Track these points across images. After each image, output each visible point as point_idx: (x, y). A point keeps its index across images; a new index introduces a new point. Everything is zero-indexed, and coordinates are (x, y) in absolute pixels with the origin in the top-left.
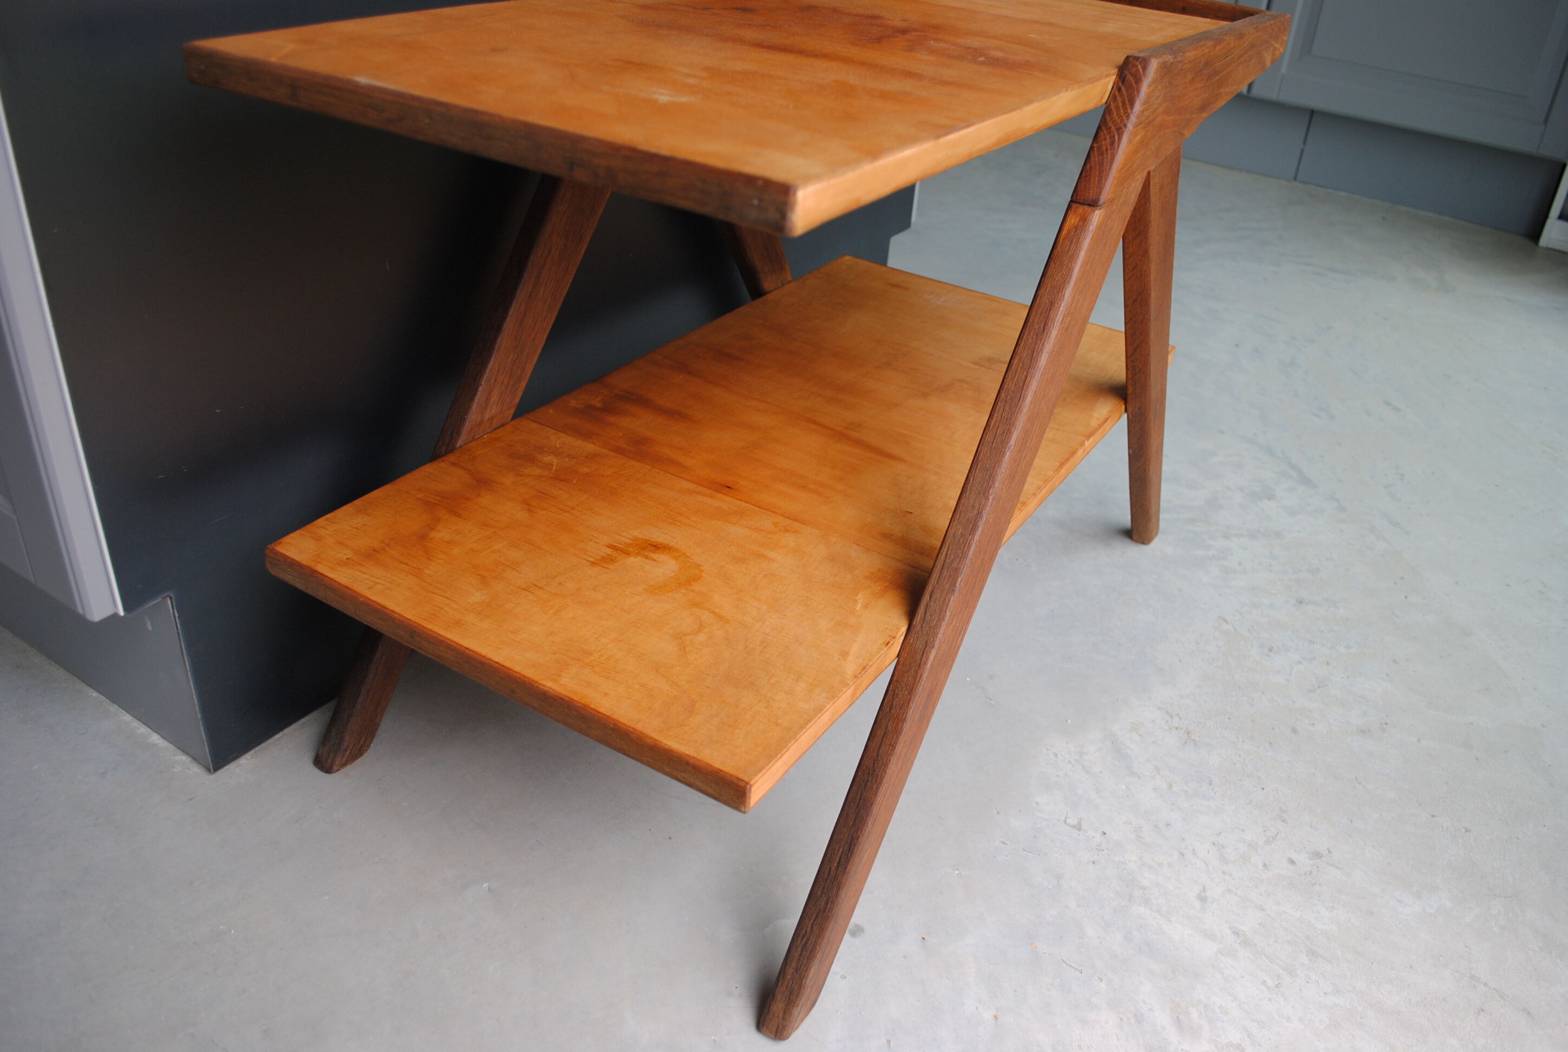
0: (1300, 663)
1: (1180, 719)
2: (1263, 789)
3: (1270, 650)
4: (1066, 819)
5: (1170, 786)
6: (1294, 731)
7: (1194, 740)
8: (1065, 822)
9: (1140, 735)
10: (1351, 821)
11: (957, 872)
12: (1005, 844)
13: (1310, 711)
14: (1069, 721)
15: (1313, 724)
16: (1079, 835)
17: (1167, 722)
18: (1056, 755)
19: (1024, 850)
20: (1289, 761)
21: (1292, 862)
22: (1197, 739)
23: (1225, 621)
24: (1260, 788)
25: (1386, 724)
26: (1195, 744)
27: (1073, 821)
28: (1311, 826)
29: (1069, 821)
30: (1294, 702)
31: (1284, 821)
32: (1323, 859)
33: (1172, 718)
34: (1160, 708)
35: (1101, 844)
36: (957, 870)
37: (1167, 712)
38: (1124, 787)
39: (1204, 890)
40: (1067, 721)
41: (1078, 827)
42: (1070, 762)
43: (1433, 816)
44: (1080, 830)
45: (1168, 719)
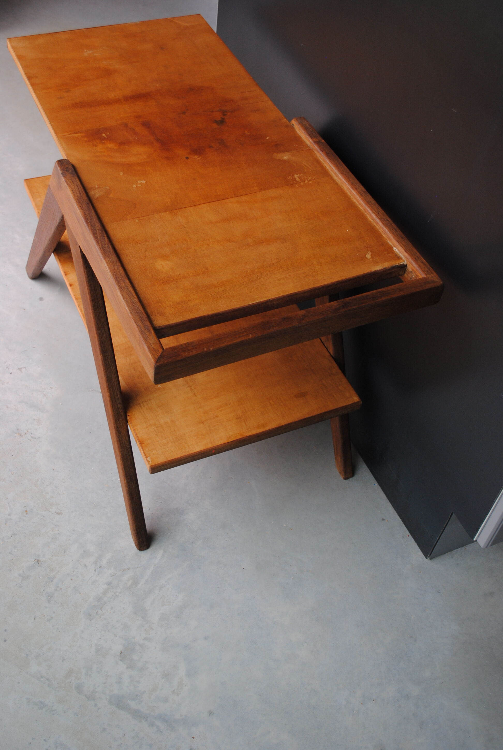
0: (9, 515)
1: (28, 440)
3: (26, 511)
4: (26, 369)
5: (7, 407)
7: (16, 433)
8: (25, 368)
9: (34, 419)
11: (36, 330)
12: (33, 348)
14: (61, 404)
16: (17, 367)
17: (32, 434)
18: (51, 388)
19: (27, 350)
22: (16, 435)
23: (58, 514)
26: (14, 432)
27: (23, 370)
29: (24, 369)
33: (31, 437)
34: (39, 438)
35: (9, 369)
36: (37, 331)
37: (35, 438)
38: (21, 394)
40: (62, 404)
41: (20, 369)
42: (45, 389)
44: (19, 369)
45: (32, 435)
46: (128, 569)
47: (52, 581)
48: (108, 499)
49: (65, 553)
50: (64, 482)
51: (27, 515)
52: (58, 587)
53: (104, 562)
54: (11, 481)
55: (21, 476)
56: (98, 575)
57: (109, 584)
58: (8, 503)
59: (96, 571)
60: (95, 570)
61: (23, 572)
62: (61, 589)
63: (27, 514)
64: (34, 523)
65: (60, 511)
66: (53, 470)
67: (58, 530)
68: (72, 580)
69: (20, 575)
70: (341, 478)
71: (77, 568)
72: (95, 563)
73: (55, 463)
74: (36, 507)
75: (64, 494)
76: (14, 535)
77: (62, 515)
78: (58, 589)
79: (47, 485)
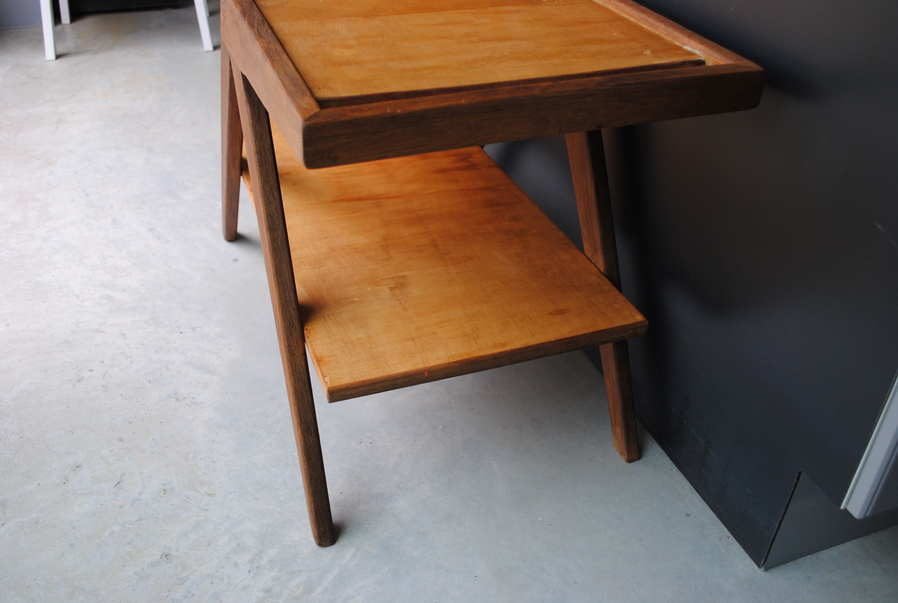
0: (140, 494)
1: (187, 405)
2: (122, 395)
3: (165, 490)
5: (167, 368)
6: (121, 440)
7: (172, 398)
8: (201, 328)
9: (200, 383)
10: (68, 407)
12: (215, 307)
13: (117, 460)
14: (238, 366)
15: (111, 452)
16: (191, 326)
17: (193, 398)
18: (230, 349)
19: (207, 310)
20: (115, 419)
21: (91, 371)
22: (171, 399)
23: (209, 495)
24: (123, 395)
25: (65, 483)
26: (170, 396)
27: (198, 330)
28: (88, 392)
29: (199, 329)
30: (130, 459)
31: (103, 386)
32: (76, 381)
33: (192, 402)
34: (202, 403)
35: (179, 329)
36: (224, 291)
37: (197, 404)
38: (188, 355)
39: (124, 338)
40: (240, 367)
41: (194, 329)
42: (221, 350)
43: (21, 437)
45: (193, 400)
46: (300, 571)
47: (182, 584)
48: (284, 478)
49: (210, 546)
50: (225, 456)
51: (165, 495)
52: (189, 592)
53: (266, 560)
54: (152, 453)
55: (167, 447)
56: (254, 578)
57: (268, 591)
58: (142, 480)
59: (251, 572)
60: (249, 572)
61: (143, 569)
62: (193, 595)
63: (164, 493)
64: (173, 505)
65: (212, 492)
66: (214, 441)
67: (205, 516)
68: (212, 583)
69: (137, 574)
70: (621, 461)
71: (222, 568)
72: (251, 561)
73: (217, 433)
74: (179, 485)
75: (222, 470)
76: (140, 519)
77: (214, 496)
78: (189, 596)
79: (201, 459)
